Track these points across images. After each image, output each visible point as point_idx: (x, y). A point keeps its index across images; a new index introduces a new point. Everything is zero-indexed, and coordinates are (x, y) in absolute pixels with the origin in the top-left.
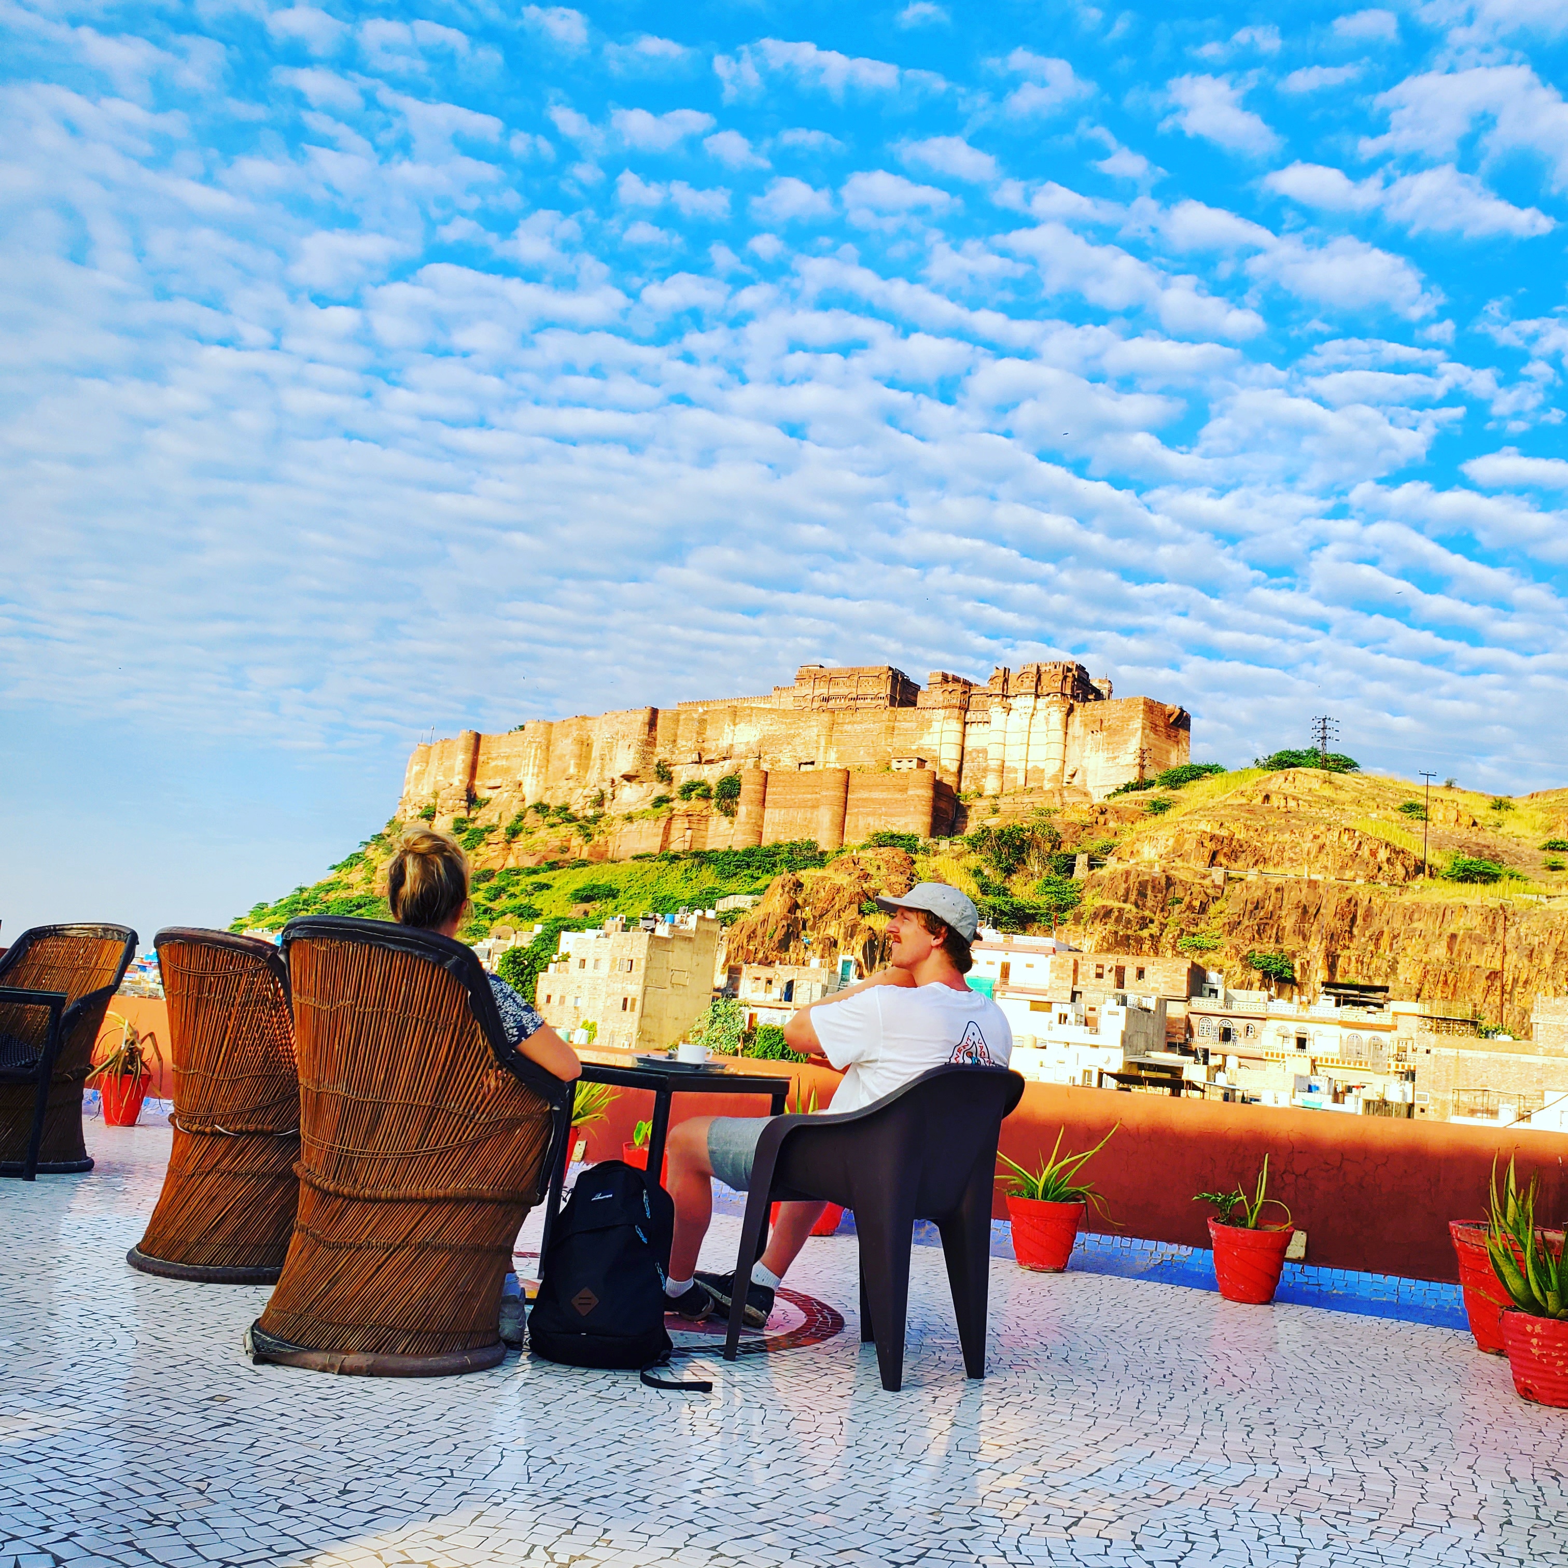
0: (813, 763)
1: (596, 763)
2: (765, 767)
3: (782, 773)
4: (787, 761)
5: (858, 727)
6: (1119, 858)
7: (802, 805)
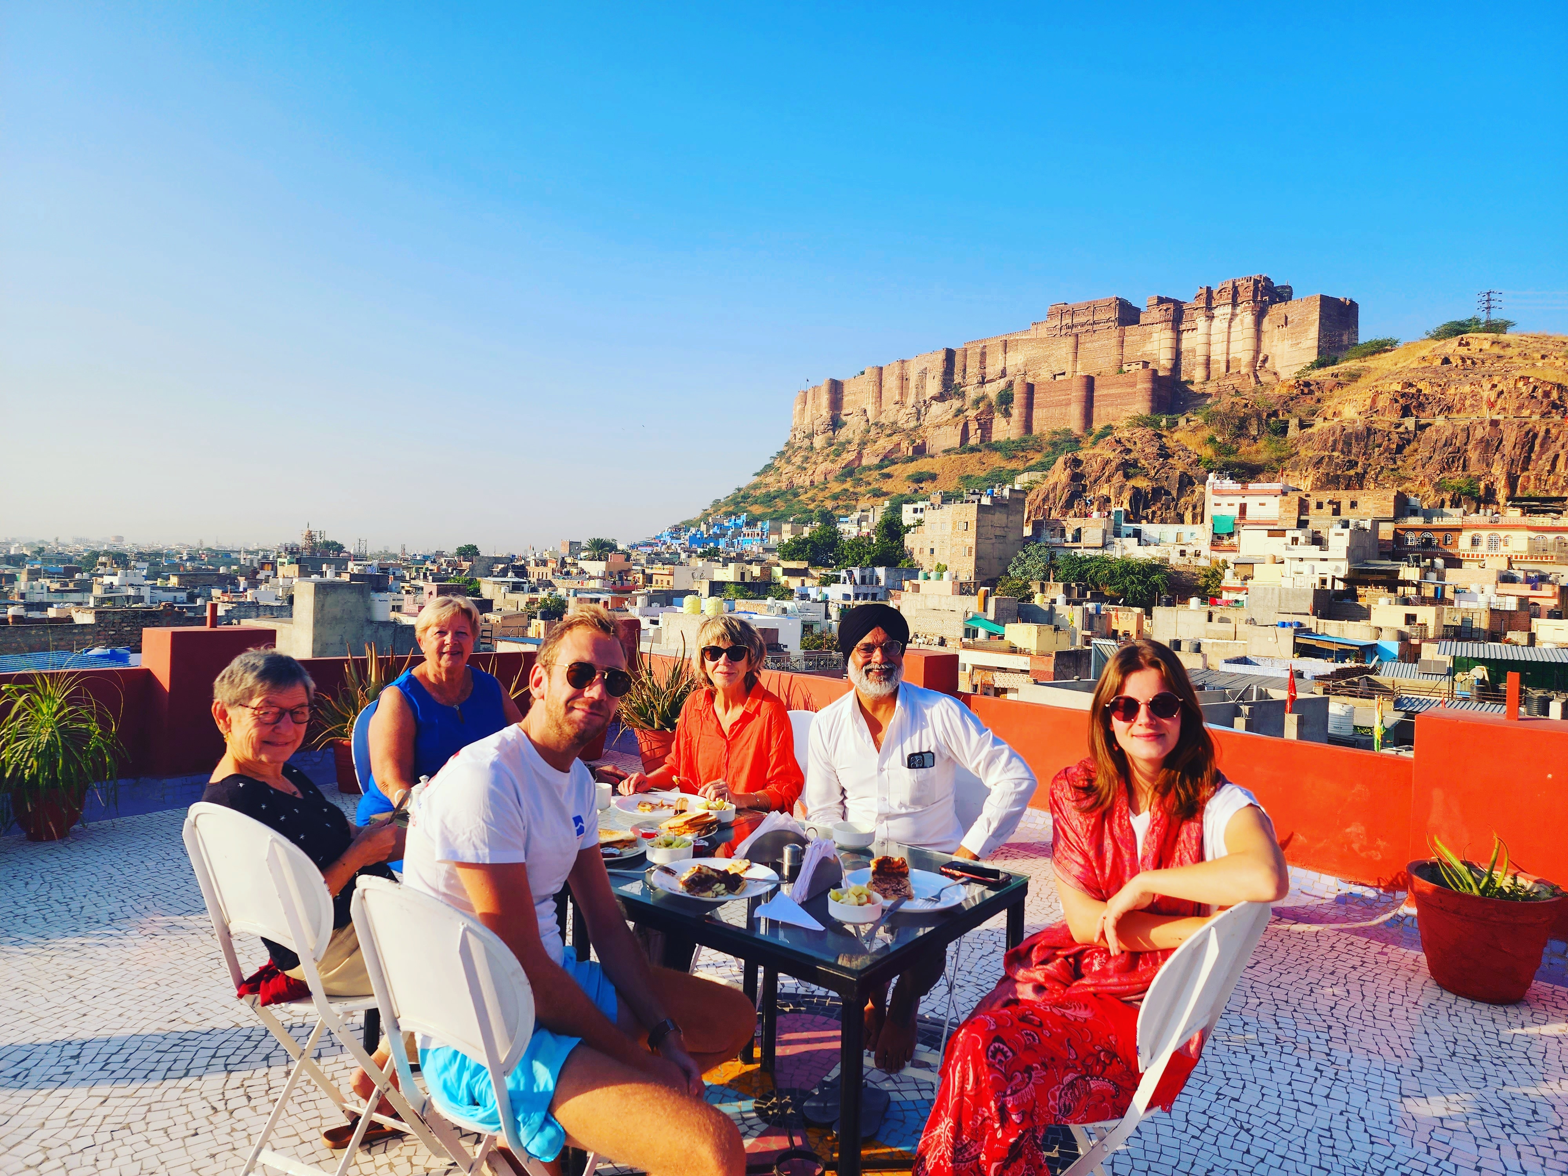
0: (1064, 374)
1: (912, 391)
2: (1029, 380)
3: (1043, 384)
4: (1045, 375)
5: (1096, 344)
6: (1325, 419)
7: (1059, 404)
